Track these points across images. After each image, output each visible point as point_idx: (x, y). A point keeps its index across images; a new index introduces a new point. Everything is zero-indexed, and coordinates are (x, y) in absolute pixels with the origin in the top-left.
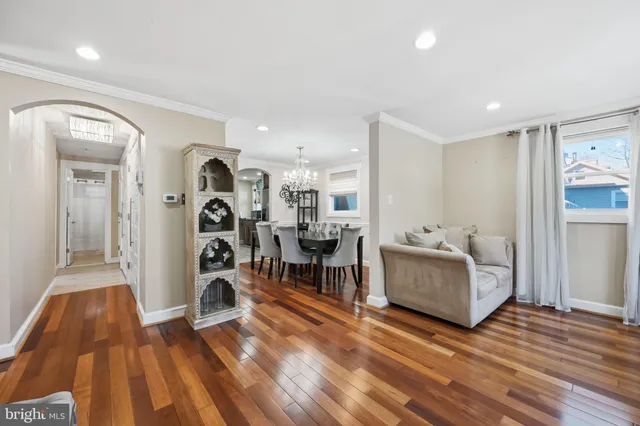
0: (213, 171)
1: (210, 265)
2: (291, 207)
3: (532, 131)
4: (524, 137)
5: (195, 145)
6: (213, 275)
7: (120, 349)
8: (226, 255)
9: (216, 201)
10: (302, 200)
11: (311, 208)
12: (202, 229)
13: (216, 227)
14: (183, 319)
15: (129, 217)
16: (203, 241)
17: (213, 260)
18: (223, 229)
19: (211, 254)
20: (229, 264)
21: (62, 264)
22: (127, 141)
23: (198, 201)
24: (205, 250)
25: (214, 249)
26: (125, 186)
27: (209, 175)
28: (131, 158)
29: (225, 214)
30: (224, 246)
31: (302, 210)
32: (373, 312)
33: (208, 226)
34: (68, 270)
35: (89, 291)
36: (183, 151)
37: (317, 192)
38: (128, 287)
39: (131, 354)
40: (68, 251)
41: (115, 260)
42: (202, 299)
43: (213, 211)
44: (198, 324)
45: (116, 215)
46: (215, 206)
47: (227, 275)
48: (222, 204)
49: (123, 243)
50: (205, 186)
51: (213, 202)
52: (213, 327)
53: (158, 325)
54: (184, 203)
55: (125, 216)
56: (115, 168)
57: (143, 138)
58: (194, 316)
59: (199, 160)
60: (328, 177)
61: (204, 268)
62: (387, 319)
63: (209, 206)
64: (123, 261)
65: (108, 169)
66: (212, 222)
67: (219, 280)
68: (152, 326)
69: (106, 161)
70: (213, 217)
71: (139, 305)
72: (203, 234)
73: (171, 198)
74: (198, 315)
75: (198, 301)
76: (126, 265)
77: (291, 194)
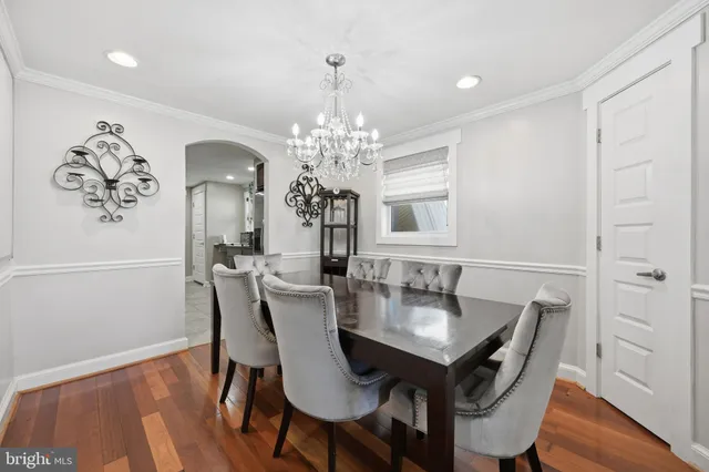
2: (308, 224)
10: (328, 212)
11: (347, 226)
31: (328, 231)
37: (356, 196)
77: (308, 201)
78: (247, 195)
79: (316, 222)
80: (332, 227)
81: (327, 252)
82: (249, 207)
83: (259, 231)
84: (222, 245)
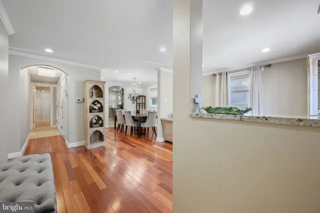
0: (96, 90)
1: (94, 125)
2: (134, 103)
3: (220, 74)
4: (218, 77)
5: (88, 80)
6: (95, 129)
7: (60, 154)
8: (100, 122)
9: (96, 101)
10: (138, 100)
11: (142, 103)
12: (91, 112)
13: (96, 111)
14: (84, 146)
15: (62, 107)
16: (91, 116)
17: (95, 124)
18: (99, 112)
19: (94, 121)
20: (102, 125)
21: (32, 128)
22: (61, 75)
23: (89, 101)
24: (92, 119)
25: (95, 119)
26: (60, 94)
27: (94, 91)
28: (63, 83)
29: (100, 106)
30: (99, 118)
31: (138, 105)
32: (159, 144)
33: (93, 110)
34: (34, 130)
35: (45, 138)
36: (83, 82)
37: (145, 97)
38: (61, 136)
39: (64, 156)
40: (34, 122)
41: (55, 126)
42: (91, 138)
43: (95, 105)
44: (89, 147)
45: (55, 106)
46: (96, 103)
47: (100, 129)
48: (99, 102)
49: (59, 118)
50: (92, 95)
51: (95, 101)
52: (95, 148)
53: (74, 148)
54: (84, 102)
55: (60, 107)
56: (55, 86)
57: (68, 77)
58: (87, 144)
59: (89, 86)
60: (150, 90)
61: (91, 126)
62: (164, 146)
63: (94, 103)
64: (59, 126)
65: (52, 86)
66: (95, 109)
67: (97, 131)
68: (71, 148)
69: (51, 83)
70: (95, 107)
71: (67, 142)
72: (91, 114)
73: (79, 100)
74: (89, 144)
75: (89, 139)
76: (60, 128)
77: (134, 97)
78: (119, 94)
79: (135, 102)
80: (140, 104)
81: (138, 109)
82: (120, 98)
83: (122, 104)
84: (112, 108)
